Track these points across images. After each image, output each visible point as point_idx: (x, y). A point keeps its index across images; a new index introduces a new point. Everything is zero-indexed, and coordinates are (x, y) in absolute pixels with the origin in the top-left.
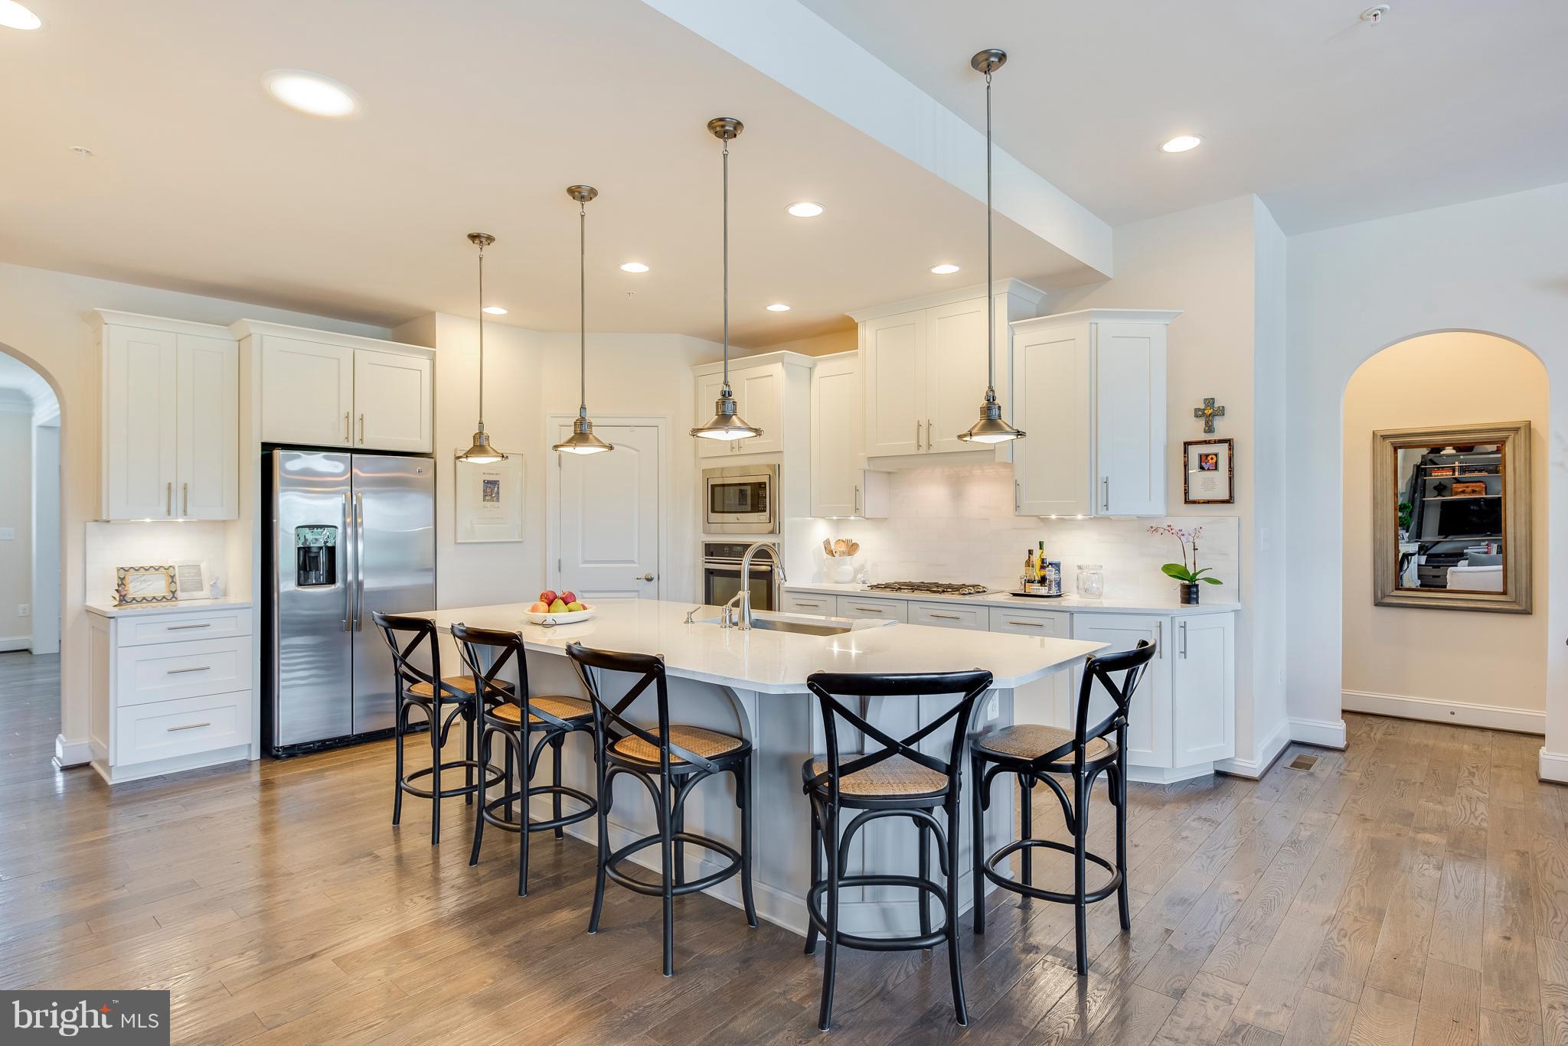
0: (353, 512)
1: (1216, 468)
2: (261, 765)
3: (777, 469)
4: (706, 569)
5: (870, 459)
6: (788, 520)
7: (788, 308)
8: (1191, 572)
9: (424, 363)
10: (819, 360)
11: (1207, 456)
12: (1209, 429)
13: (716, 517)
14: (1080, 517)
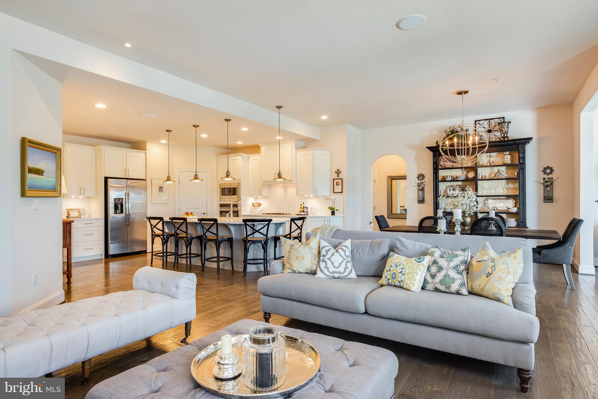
0: (127, 195)
1: (339, 185)
2: (105, 260)
3: (239, 184)
4: (220, 211)
5: (264, 182)
6: (243, 198)
7: (242, 143)
8: (333, 208)
9: (144, 155)
10: (251, 155)
11: (338, 182)
12: (338, 176)
13: (222, 197)
14: (311, 196)
